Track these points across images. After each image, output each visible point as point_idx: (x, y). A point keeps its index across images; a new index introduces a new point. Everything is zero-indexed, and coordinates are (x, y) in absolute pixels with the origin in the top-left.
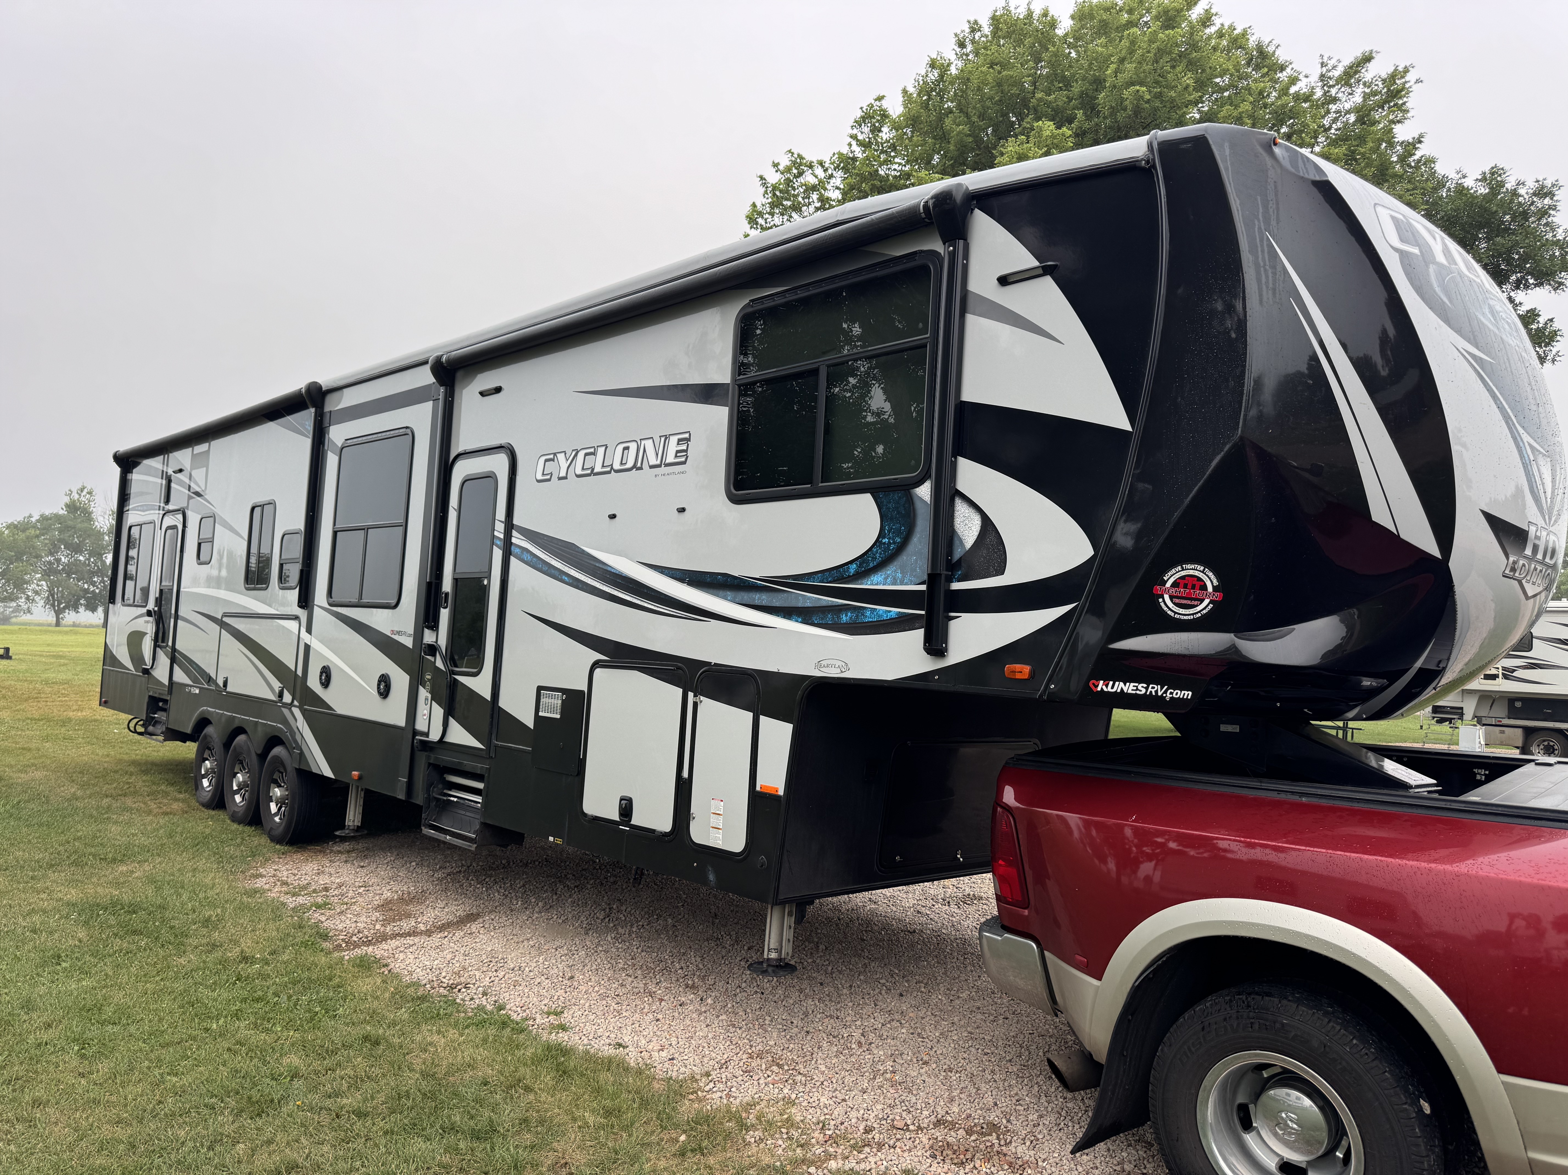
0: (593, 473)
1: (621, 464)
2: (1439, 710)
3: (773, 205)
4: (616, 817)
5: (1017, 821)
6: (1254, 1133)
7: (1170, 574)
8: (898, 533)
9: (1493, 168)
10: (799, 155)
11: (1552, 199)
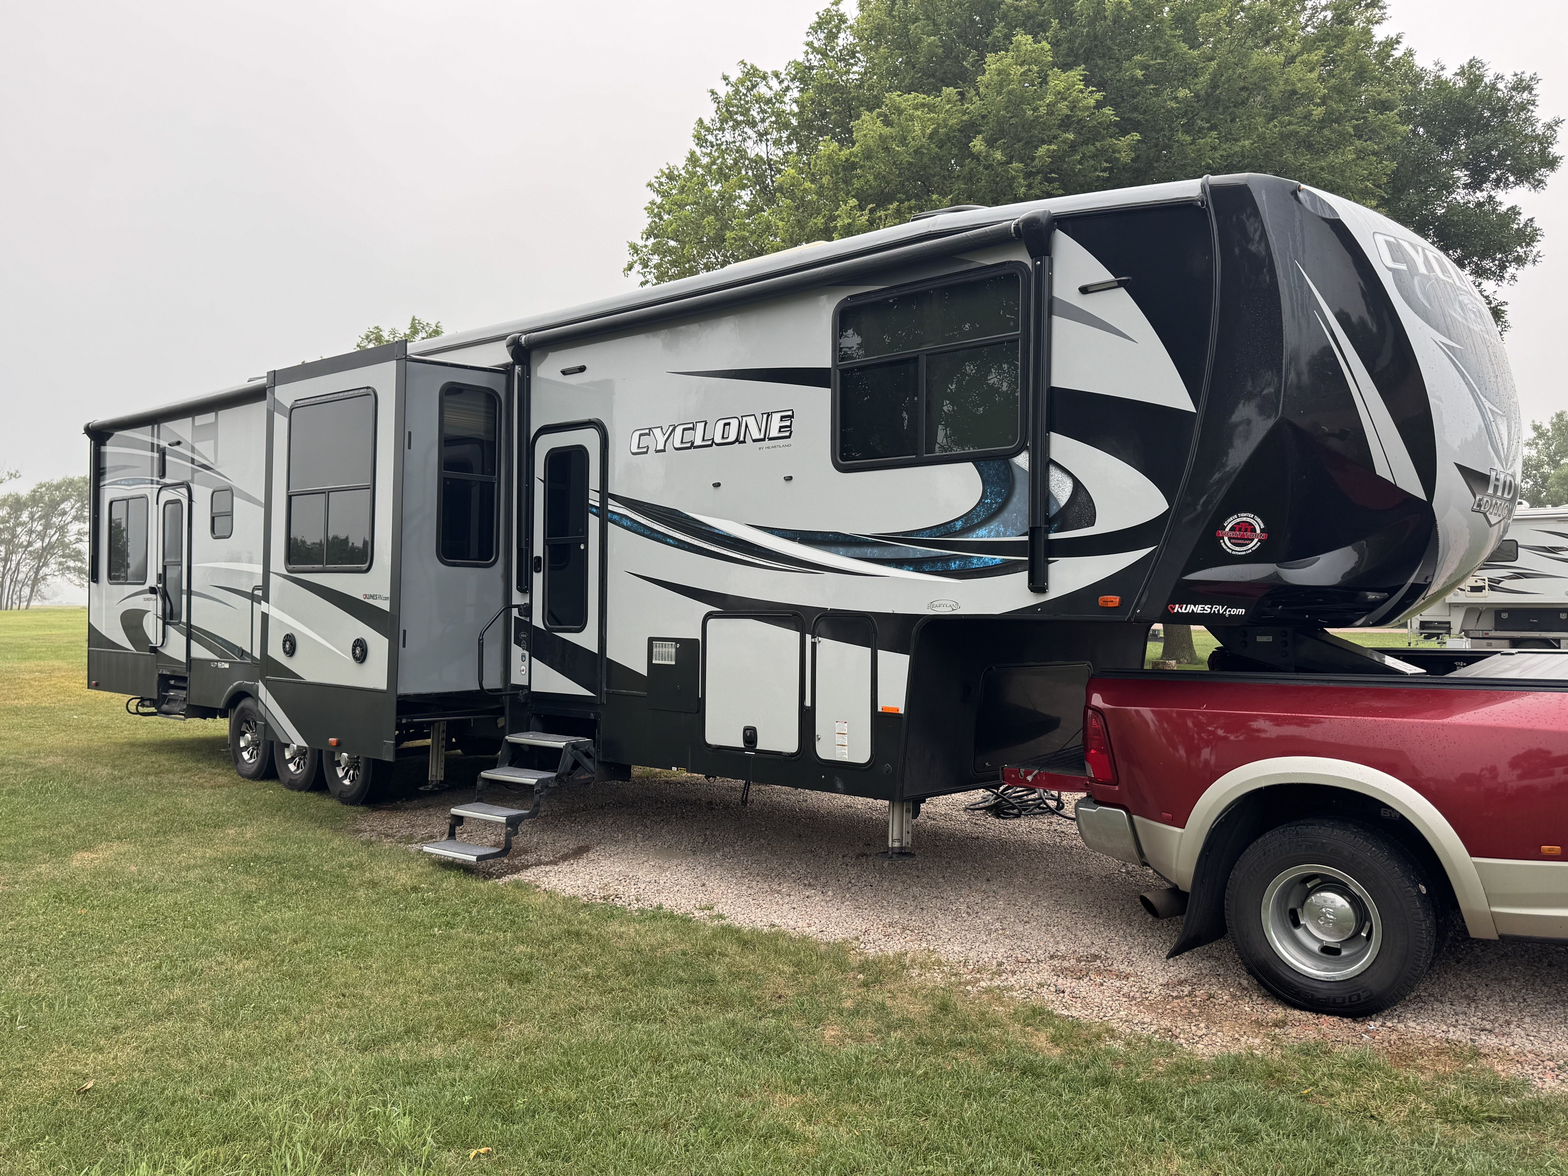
0: (693, 446)
1: (723, 438)
2: (1427, 625)
3: (723, 121)
4: (741, 745)
5: (1107, 718)
6: (1301, 929)
7: (1229, 521)
8: (999, 494)
9: (1471, 61)
10: (752, 67)
11: (1530, 93)
